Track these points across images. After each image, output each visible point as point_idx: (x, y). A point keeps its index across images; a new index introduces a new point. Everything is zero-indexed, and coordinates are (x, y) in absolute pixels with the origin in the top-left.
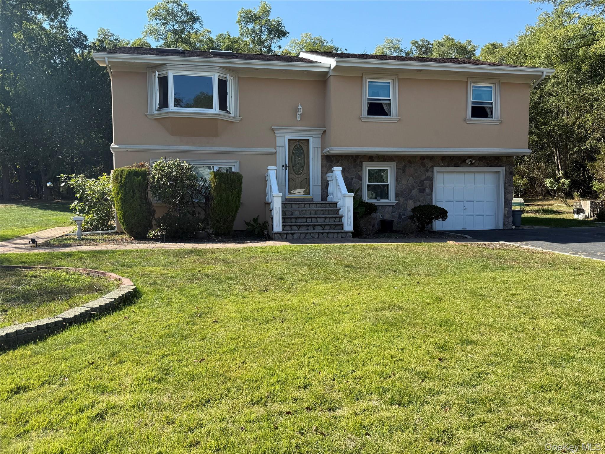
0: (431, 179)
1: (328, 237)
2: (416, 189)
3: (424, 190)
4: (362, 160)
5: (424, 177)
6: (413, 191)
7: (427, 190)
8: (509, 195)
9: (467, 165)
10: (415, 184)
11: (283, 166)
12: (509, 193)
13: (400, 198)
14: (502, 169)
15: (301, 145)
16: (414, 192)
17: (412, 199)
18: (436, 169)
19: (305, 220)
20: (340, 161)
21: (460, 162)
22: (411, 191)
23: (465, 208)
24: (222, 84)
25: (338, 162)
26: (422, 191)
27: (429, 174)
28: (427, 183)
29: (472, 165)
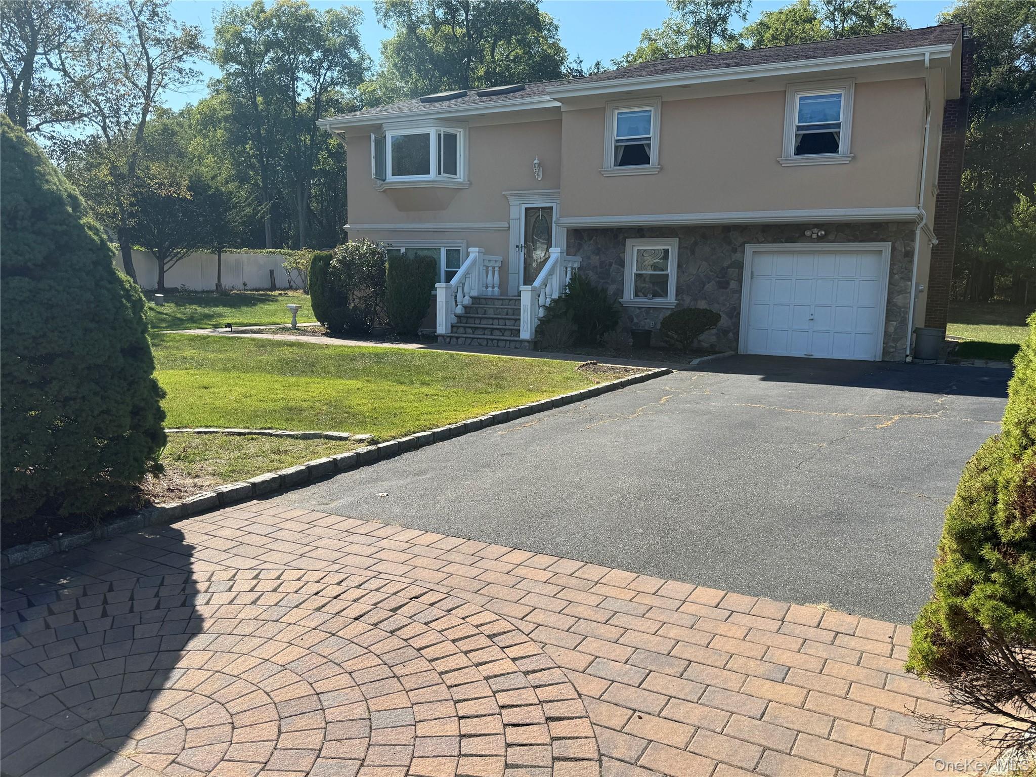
0: (739, 266)
1: (498, 346)
2: (713, 282)
3: (728, 283)
4: (626, 235)
5: (729, 262)
6: (707, 286)
7: (733, 284)
8: (901, 296)
9: (810, 240)
10: (711, 273)
11: (517, 246)
12: (900, 293)
13: (684, 296)
14: (886, 247)
15: (545, 215)
16: (710, 287)
17: (705, 298)
18: (749, 248)
19: (490, 321)
20: (594, 238)
21: (797, 235)
22: (704, 286)
23: (812, 317)
24: (449, 142)
25: (591, 240)
26: (723, 284)
27: (738, 256)
28: (733, 272)
29: (820, 239)
